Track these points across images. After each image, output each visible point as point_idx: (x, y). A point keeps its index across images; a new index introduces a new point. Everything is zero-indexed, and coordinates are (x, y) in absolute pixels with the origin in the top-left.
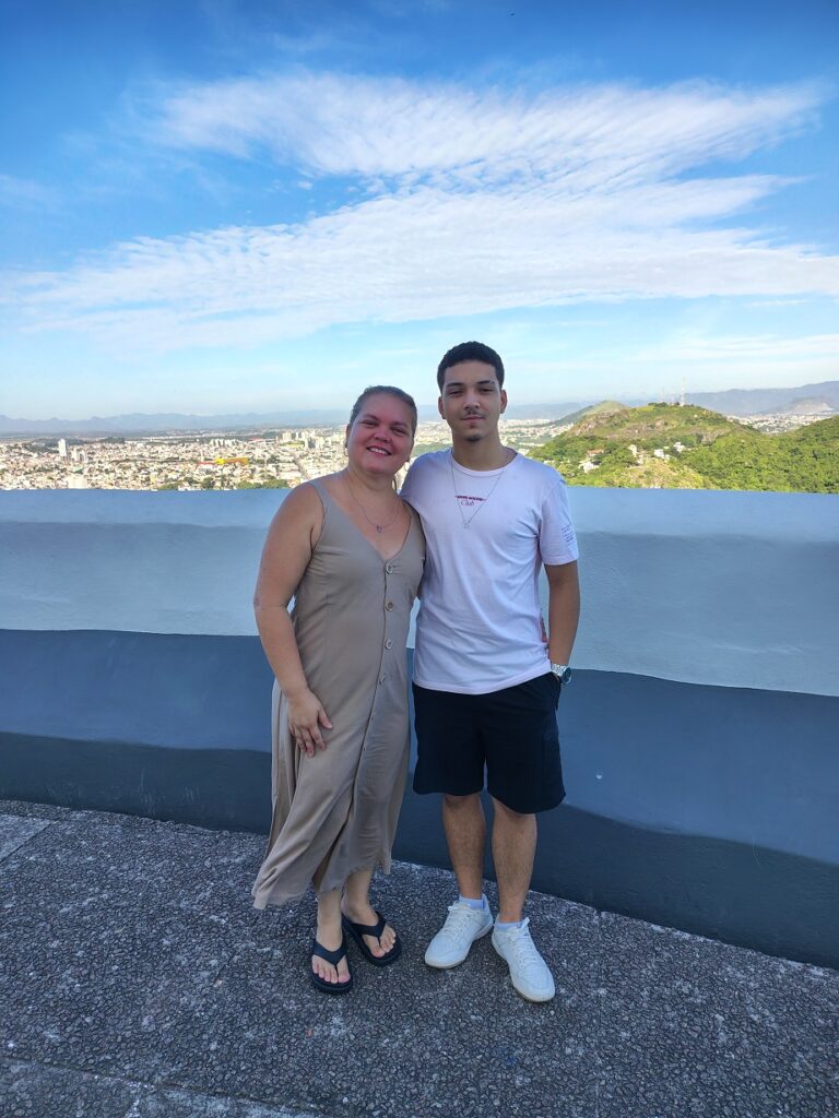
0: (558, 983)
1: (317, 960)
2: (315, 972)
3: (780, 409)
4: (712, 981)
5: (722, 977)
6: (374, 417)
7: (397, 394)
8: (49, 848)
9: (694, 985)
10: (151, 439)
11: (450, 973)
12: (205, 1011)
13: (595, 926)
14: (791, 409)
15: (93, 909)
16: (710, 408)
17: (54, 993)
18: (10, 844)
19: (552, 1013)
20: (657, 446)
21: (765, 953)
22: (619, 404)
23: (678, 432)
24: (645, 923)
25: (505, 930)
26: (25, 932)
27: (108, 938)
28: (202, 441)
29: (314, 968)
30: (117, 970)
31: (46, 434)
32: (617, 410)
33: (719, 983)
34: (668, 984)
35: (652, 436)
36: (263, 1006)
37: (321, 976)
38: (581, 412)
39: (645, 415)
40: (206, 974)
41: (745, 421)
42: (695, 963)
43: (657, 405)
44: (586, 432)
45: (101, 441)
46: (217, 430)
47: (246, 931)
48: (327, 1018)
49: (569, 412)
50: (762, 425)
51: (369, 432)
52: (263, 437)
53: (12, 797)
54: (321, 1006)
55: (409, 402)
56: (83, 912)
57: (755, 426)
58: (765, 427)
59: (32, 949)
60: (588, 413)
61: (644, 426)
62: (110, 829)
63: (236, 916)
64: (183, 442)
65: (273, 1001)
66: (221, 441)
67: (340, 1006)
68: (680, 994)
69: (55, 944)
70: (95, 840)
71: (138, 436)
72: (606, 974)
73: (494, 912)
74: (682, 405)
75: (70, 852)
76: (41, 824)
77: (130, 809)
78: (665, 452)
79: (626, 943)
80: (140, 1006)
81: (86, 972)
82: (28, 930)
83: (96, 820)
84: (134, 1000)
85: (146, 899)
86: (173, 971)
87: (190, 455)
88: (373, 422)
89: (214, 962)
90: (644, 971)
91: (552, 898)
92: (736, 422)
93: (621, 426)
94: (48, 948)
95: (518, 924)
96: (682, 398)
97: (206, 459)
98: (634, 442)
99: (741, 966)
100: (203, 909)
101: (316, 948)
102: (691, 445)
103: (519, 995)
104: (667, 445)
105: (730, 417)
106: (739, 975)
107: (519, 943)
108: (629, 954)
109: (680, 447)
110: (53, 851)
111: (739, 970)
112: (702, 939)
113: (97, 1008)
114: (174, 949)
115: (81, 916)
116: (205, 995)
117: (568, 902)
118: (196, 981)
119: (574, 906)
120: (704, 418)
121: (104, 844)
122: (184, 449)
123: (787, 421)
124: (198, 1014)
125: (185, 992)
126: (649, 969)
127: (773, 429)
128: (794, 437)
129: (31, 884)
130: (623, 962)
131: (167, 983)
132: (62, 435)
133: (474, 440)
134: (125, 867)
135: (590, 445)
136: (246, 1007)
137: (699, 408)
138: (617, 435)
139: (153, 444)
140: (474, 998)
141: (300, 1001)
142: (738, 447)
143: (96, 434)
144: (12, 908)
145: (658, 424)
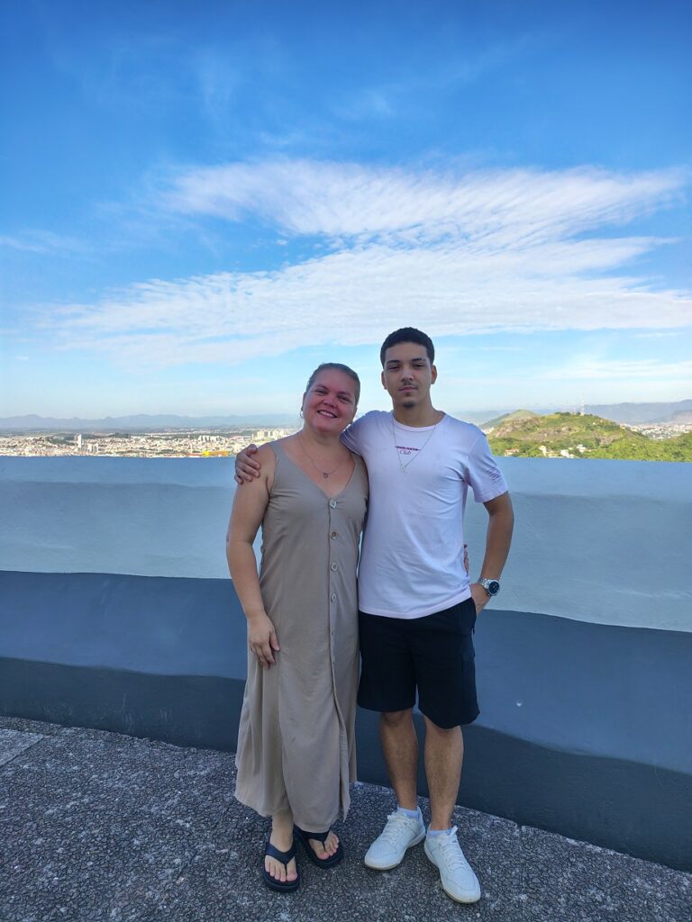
0: (483, 888)
1: (269, 860)
2: (267, 870)
3: (664, 420)
4: (622, 890)
5: (632, 887)
6: (324, 387)
7: (345, 370)
8: (41, 758)
9: (606, 894)
10: (152, 435)
11: (386, 876)
12: (168, 905)
13: (516, 838)
14: (673, 419)
15: (75, 812)
16: (606, 417)
17: (34, 885)
18: (8, 754)
19: (478, 915)
20: (563, 447)
21: (669, 867)
22: (531, 413)
23: (580, 437)
24: (561, 837)
25: (435, 836)
26: (14, 830)
27: (86, 837)
28: (192, 438)
29: (266, 866)
30: (91, 866)
31: (66, 430)
32: (529, 418)
33: (629, 893)
34: (583, 892)
35: (558, 439)
36: (219, 901)
37: (272, 874)
38: (499, 419)
39: (552, 422)
40: (170, 871)
41: (635, 429)
42: (607, 874)
43: (562, 414)
44: (504, 435)
45: (110, 436)
46: (204, 428)
47: (208, 834)
48: (275, 913)
49: (490, 418)
50: (649, 432)
51: (320, 399)
52: (241, 434)
53: (13, 715)
54: (271, 903)
55: (354, 377)
56: (65, 813)
57: (644, 433)
58: (651, 434)
59: (19, 846)
60: (507, 419)
61: (551, 430)
62: (94, 743)
63: (199, 821)
64: (176, 437)
65: (229, 897)
66: (208, 437)
67: (287, 903)
68: (594, 902)
69: (39, 841)
70: (80, 752)
71: (141, 432)
72: (527, 881)
73: (426, 824)
74: (582, 414)
75: (59, 762)
76: (36, 738)
77: (113, 727)
78: (570, 453)
79: (544, 854)
80: (110, 899)
81: (64, 867)
82: (16, 828)
83: (82, 735)
84: (104, 893)
85: (122, 804)
86: (141, 868)
87: (182, 448)
88: (324, 391)
89: (177, 861)
90: (561, 880)
91: (478, 813)
92: (628, 429)
93: (532, 430)
94: (32, 845)
95: (448, 831)
96: (583, 409)
97: (194, 452)
98: (543, 444)
99: (649, 878)
100: (170, 814)
101: (269, 849)
102: (591, 447)
103: (449, 898)
104: (571, 446)
105: (623, 425)
106: (646, 886)
107: (448, 849)
108: (547, 863)
109: (582, 449)
110: (44, 761)
111: (647, 882)
112: (612, 853)
113: (71, 900)
114: (144, 848)
115: (64, 817)
116: (169, 890)
117: (493, 817)
118: (161, 877)
119: (497, 820)
120: (601, 426)
121: (88, 756)
122: (177, 443)
123: (670, 429)
124: (161, 908)
125: (150, 887)
126: (565, 878)
127: (658, 435)
128: (677, 442)
129: (22, 789)
130: (542, 871)
131: (134, 879)
132: (79, 431)
133: (409, 406)
134: (105, 776)
135: (508, 445)
136: (204, 902)
137: (597, 417)
138: (529, 438)
139: (153, 439)
140: (407, 899)
141: (252, 898)
142: (630, 449)
143: (107, 431)
144: (4, 809)
145: (563, 429)
